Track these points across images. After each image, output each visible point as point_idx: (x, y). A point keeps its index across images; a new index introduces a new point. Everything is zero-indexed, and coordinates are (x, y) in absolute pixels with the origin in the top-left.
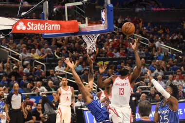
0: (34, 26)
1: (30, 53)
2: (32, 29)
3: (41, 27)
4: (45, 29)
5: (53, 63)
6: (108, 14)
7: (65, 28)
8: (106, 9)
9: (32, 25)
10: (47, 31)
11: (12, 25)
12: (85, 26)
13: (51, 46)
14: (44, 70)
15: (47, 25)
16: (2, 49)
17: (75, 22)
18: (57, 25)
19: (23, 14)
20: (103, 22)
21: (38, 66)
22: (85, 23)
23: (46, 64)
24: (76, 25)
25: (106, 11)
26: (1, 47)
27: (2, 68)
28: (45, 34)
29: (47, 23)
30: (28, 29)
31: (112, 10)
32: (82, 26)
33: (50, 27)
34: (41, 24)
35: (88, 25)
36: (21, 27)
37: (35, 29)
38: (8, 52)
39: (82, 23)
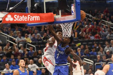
0: (19, 18)
1: (24, 37)
2: (18, 20)
3: (25, 19)
4: (28, 20)
5: (42, 45)
6: (76, 8)
7: (44, 19)
8: (75, 4)
9: (18, 17)
10: (30, 21)
11: (2, 17)
12: (59, 17)
13: (41, 32)
14: (34, 50)
15: (29, 17)
16: (2, 35)
17: (52, 14)
18: (37, 17)
19: (11, 8)
20: (73, 14)
21: (31, 48)
22: (59, 15)
23: (36, 46)
24: (52, 16)
25: (75, 5)
26: (1, 34)
27: (2, 50)
28: (29, 24)
29: (30, 15)
30: (15, 20)
31: (80, 4)
32: (57, 17)
33: (32, 18)
34: (24, 16)
35: (62, 16)
36: (9, 18)
37: (20, 20)
38: (6, 37)
39: (57, 15)
